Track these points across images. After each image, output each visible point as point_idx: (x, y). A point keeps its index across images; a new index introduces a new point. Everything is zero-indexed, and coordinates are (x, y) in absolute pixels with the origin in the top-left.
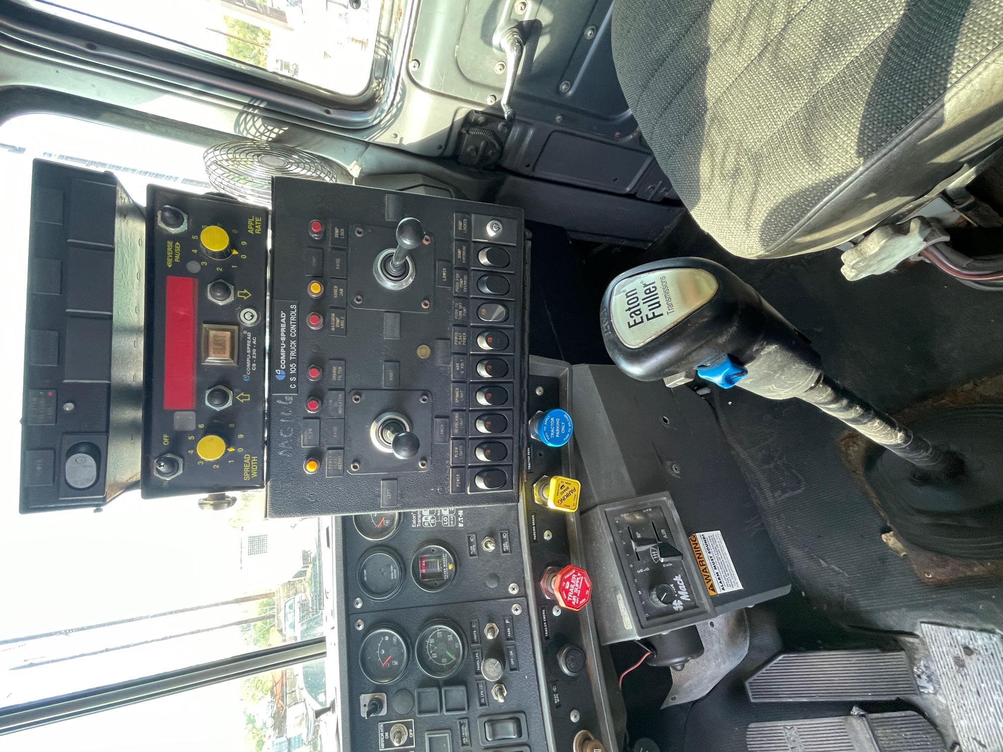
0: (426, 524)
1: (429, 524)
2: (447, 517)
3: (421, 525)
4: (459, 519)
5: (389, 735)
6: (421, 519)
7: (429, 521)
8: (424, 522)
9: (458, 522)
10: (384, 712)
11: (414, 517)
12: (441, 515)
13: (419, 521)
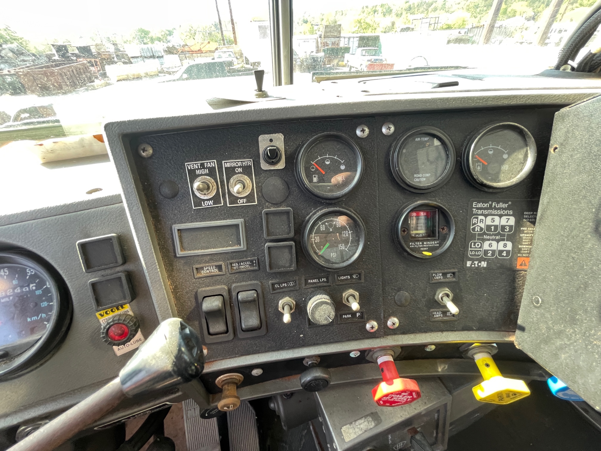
0: (475, 221)
1: (475, 224)
2: (480, 248)
3: (475, 214)
4: (476, 262)
5: (239, 173)
6: (482, 215)
7: (479, 224)
8: (477, 218)
9: (473, 260)
10: (264, 166)
11: (486, 205)
12: (484, 240)
13: (480, 212)
